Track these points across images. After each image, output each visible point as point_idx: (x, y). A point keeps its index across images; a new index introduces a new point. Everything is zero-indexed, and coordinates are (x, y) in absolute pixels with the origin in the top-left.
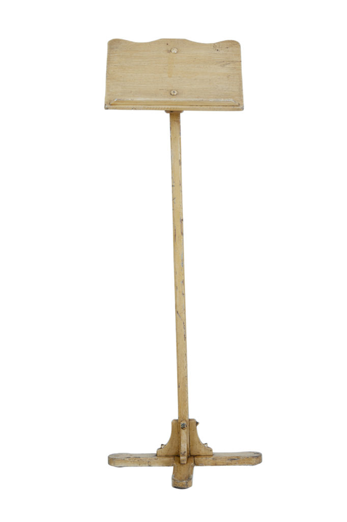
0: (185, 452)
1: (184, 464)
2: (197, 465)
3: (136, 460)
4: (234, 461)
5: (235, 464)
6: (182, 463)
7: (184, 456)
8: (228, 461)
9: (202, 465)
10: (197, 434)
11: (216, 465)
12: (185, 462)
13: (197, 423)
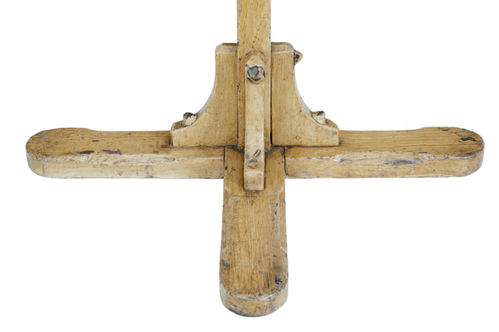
0: (258, 153)
1: (257, 191)
2: (294, 176)
3: (110, 163)
4: (401, 167)
5: (407, 174)
6: (251, 187)
7: (256, 167)
8: (386, 168)
9: (308, 175)
10: (294, 88)
11: (349, 176)
12: (260, 187)
13: (297, 57)
